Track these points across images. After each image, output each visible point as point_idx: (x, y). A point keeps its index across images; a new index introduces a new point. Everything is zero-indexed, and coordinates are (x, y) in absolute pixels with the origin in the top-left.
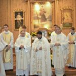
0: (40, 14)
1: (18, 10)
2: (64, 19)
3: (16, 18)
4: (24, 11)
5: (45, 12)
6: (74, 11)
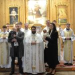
0: (35, 10)
4: (18, 7)
6: (69, 7)
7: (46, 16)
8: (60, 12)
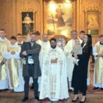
4: (34, 12)
7: (71, 25)
8: (90, 20)
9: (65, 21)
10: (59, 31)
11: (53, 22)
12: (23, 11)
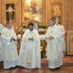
0: (31, 7)
1: (10, 3)
2: (53, 12)
3: (7, 9)
5: (35, 5)
9: (37, 10)
10: (33, 17)
11: (29, 11)
12: (7, 3)
